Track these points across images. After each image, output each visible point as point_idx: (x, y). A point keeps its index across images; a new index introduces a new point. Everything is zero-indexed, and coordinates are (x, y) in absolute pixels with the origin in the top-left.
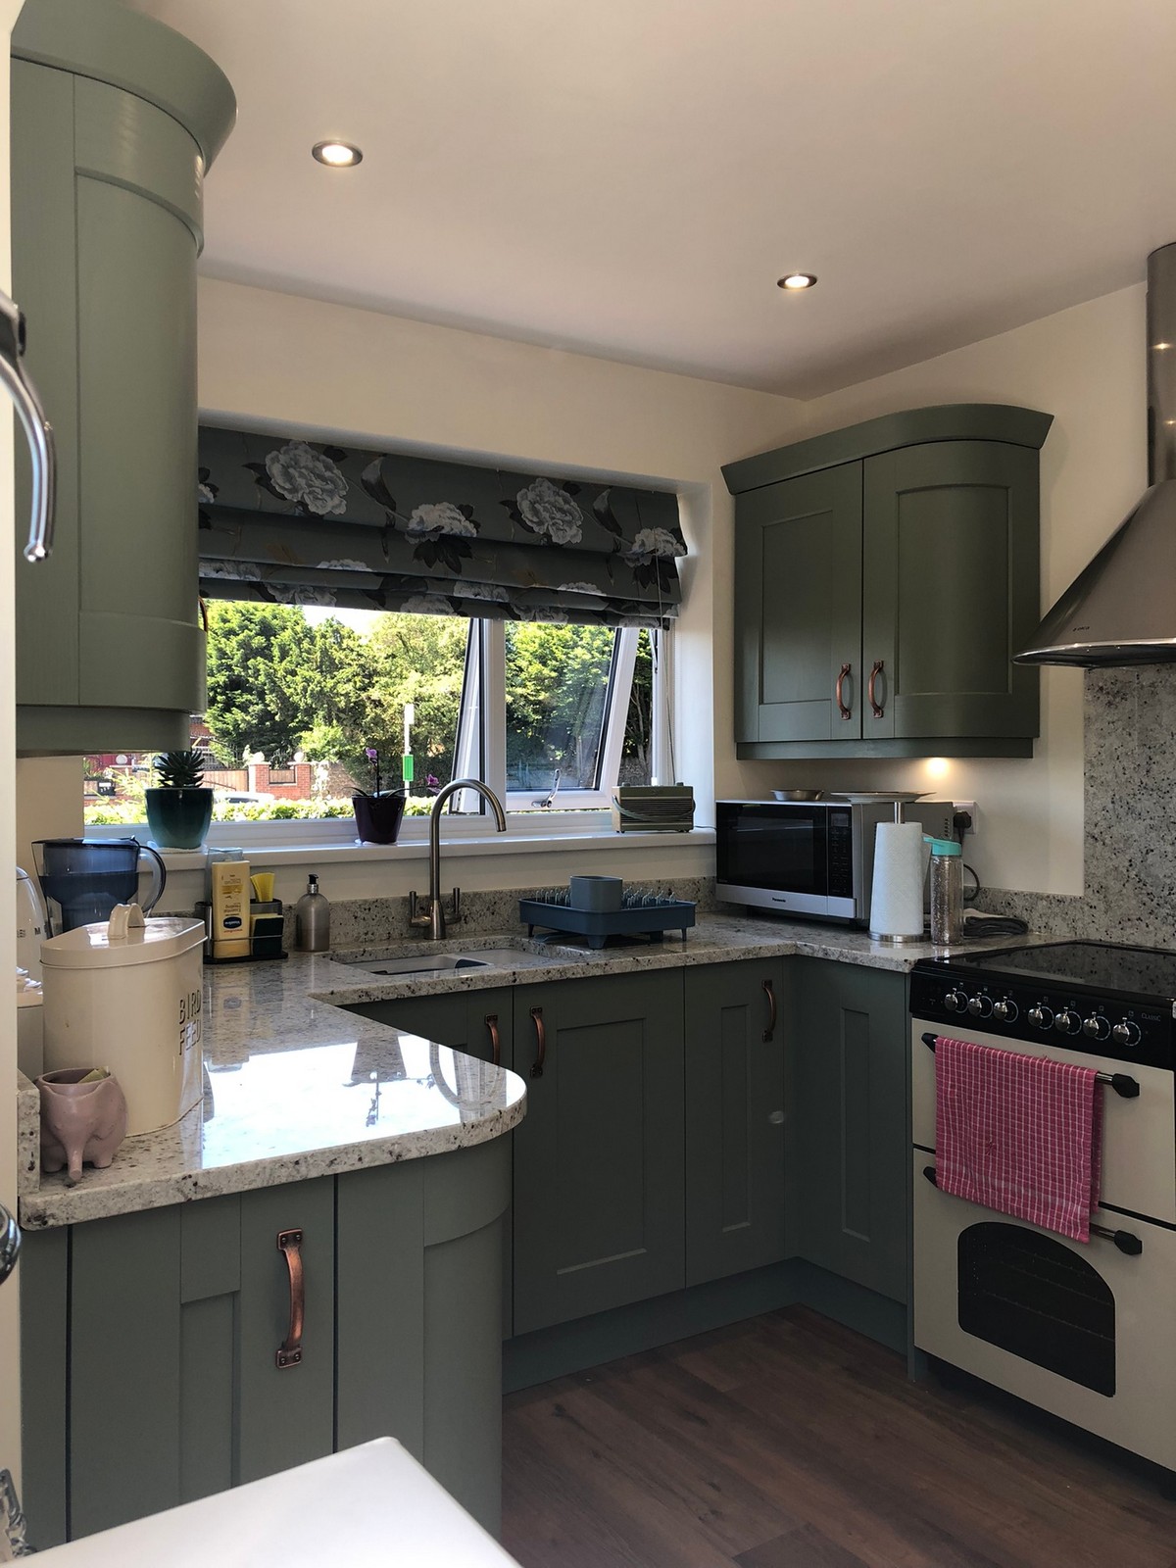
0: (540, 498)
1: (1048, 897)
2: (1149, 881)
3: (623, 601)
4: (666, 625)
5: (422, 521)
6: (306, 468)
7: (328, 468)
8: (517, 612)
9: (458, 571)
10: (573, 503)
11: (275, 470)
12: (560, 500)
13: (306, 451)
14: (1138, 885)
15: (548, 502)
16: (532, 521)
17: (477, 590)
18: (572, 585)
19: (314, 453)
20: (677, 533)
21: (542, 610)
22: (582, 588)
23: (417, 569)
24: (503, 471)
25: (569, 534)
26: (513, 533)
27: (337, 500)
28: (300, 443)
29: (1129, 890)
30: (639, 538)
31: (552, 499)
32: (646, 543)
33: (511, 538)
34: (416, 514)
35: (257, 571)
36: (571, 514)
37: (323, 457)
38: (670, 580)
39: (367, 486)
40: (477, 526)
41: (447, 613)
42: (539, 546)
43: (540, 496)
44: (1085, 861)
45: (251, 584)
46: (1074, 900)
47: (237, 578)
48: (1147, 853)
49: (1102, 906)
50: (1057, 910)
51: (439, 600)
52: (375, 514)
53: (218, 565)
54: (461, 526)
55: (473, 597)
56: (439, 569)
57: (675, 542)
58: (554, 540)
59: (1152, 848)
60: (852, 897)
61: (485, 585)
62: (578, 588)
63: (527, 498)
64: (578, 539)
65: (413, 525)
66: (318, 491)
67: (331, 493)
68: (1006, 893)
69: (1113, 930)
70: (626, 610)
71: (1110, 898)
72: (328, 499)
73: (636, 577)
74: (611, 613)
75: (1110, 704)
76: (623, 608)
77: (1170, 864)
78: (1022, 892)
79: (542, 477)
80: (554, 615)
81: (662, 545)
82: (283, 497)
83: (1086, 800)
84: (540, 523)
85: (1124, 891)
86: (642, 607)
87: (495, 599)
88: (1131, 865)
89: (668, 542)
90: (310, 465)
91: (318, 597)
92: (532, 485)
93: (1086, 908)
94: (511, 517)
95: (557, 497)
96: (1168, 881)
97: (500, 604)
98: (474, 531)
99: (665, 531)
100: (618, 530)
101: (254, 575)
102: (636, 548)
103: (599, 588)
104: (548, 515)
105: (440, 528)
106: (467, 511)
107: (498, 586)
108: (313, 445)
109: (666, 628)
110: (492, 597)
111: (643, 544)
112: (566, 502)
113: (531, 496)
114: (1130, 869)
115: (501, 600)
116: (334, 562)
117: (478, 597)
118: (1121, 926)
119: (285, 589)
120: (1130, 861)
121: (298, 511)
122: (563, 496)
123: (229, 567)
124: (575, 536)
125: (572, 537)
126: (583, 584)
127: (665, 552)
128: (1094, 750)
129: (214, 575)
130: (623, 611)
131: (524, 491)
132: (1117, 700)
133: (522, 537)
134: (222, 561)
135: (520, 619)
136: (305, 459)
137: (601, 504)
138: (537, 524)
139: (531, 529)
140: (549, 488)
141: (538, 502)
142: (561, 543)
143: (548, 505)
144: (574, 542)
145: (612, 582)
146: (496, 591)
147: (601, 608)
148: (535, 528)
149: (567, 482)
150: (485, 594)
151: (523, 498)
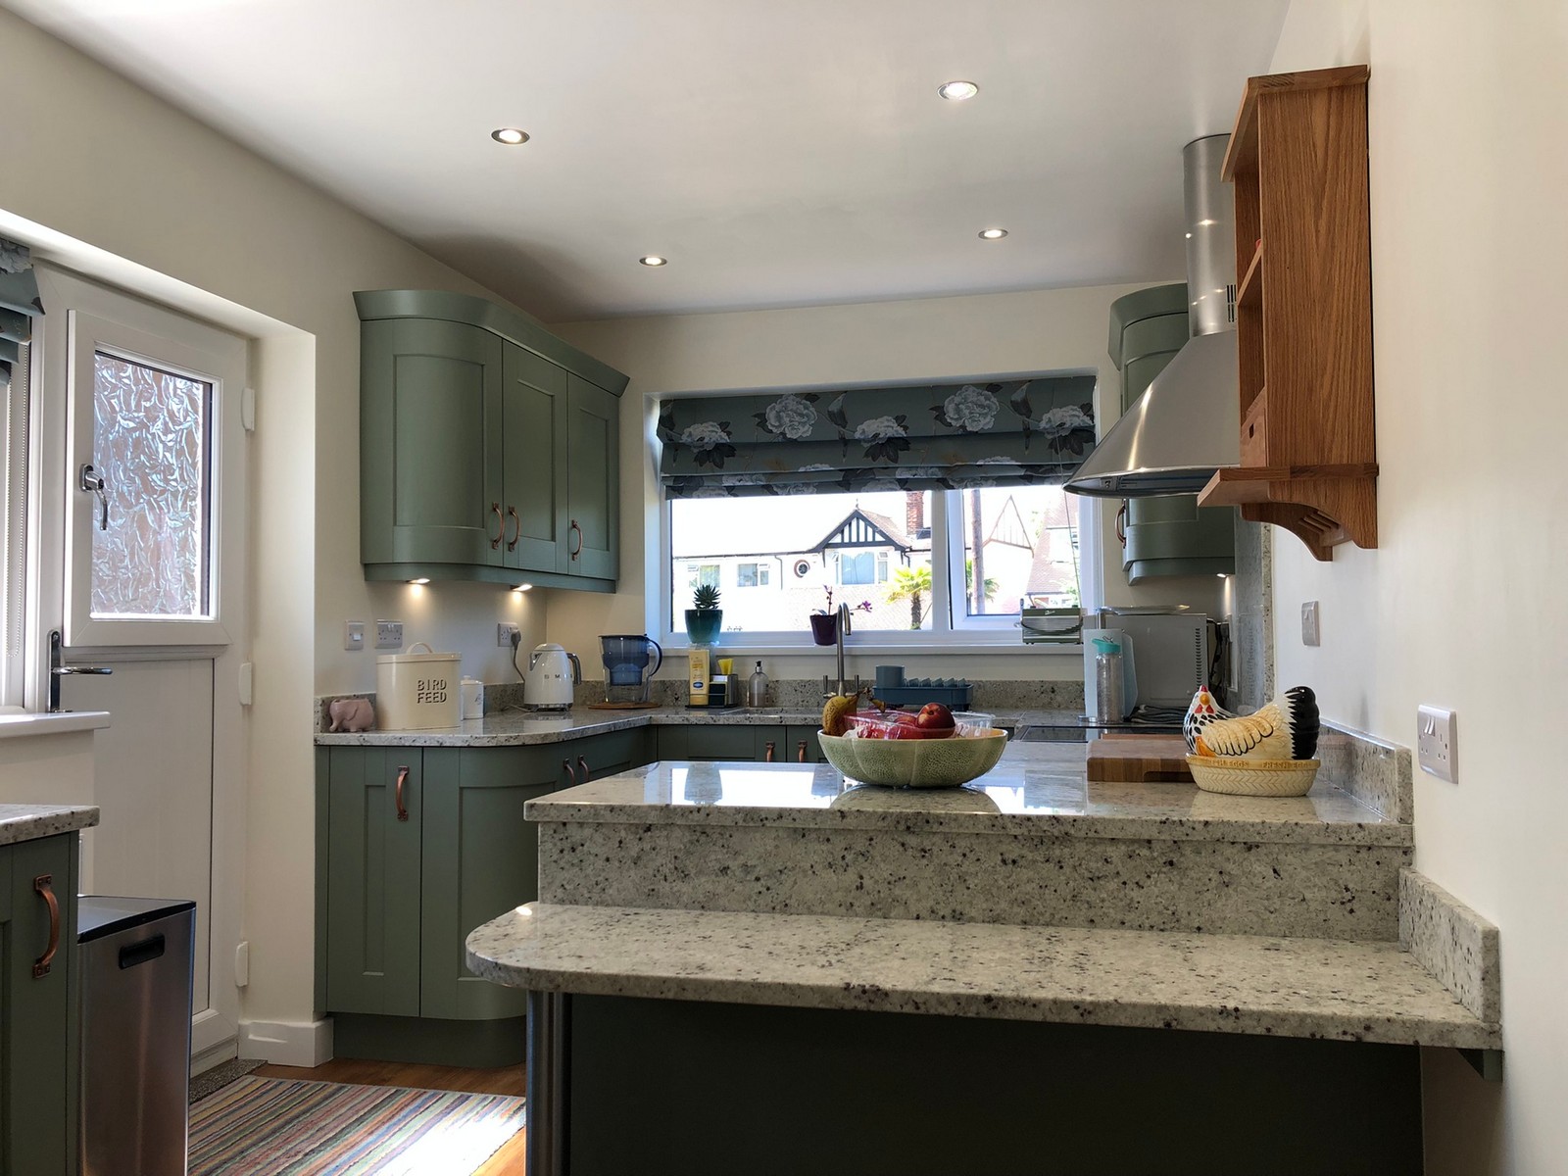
0: (964, 401)
3: (1041, 465)
5: (864, 432)
6: (791, 410)
7: (806, 408)
8: (951, 483)
9: (895, 461)
10: (993, 399)
11: (771, 416)
12: (982, 398)
13: (793, 400)
15: (972, 402)
16: (951, 418)
17: (914, 472)
18: (988, 459)
19: (798, 399)
20: (1088, 409)
21: (974, 480)
22: (997, 460)
23: (868, 463)
24: (937, 386)
25: (985, 423)
26: (937, 429)
27: (806, 428)
28: (789, 395)
30: (1045, 417)
31: (975, 399)
32: (1054, 419)
33: (932, 433)
34: (860, 428)
35: (763, 478)
36: (988, 408)
37: (804, 401)
38: (1086, 444)
39: (831, 414)
40: (906, 428)
41: (896, 490)
42: (958, 435)
43: (965, 399)
45: (763, 486)
47: (751, 484)
51: (891, 482)
52: (832, 432)
53: (739, 477)
54: (894, 430)
55: (913, 476)
56: (882, 461)
57: (1081, 413)
58: (969, 429)
61: (922, 468)
62: (993, 460)
63: (953, 402)
64: (990, 426)
65: (857, 435)
66: (797, 424)
67: (804, 424)
70: (1044, 472)
72: (801, 428)
73: (1051, 446)
74: (1032, 476)
76: (1040, 470)
79: (968, 385)
80: (983, 482)
81: (1068, 419)
82: (771, 431)
84: (960, 419)
86: (1058, 469)
87: (931, 477)
89: (1074, 415)
90: (795, 408)
91: (805, 489)
92: (959, 392)
94: (936, 418)
95: (979, 397)
97: (938, 480)
98: (903, 433)
99: (1076, 408)
100: (1028, 413)
101: (761, 481)
102: (1043, 425)
103: (1012, 459)
104: (968, 411)
105: (876, 436)
106: (900, 420)
107: (932, 467)
108: (797, 395)
110: (928, 475)
111: (1050, 420)
112: (987, 399)
113: (957, 399)
115: (939, 477)
116: (808, 467)
117: (916, 476)
119: (785, 486)
121: (780, 439)
122: (984, 395)
123: (746, 478)
124: (988, 423)
125: (985, 425)
126: (999, 458)
127: (1073, 423)
129: (738, 484)
130: (1042, 474)
131: (951, 397)
133: (946, 431)
134: (742, 475)
135: (955, 488)
136: (792, 405)
137: (1018, 396)
138: (956, 419)
139: (950, 425)
140: (974, 391)
141: (963, 404)
142: (975, 430)
143: (970, 405)
144: (986, 428)
145: (1026, 453)
146: (930, 471)
147: (1022, 473)
148: (954, 423)
149: (991, 384)
150: (921, 475)
151: (949, 403)
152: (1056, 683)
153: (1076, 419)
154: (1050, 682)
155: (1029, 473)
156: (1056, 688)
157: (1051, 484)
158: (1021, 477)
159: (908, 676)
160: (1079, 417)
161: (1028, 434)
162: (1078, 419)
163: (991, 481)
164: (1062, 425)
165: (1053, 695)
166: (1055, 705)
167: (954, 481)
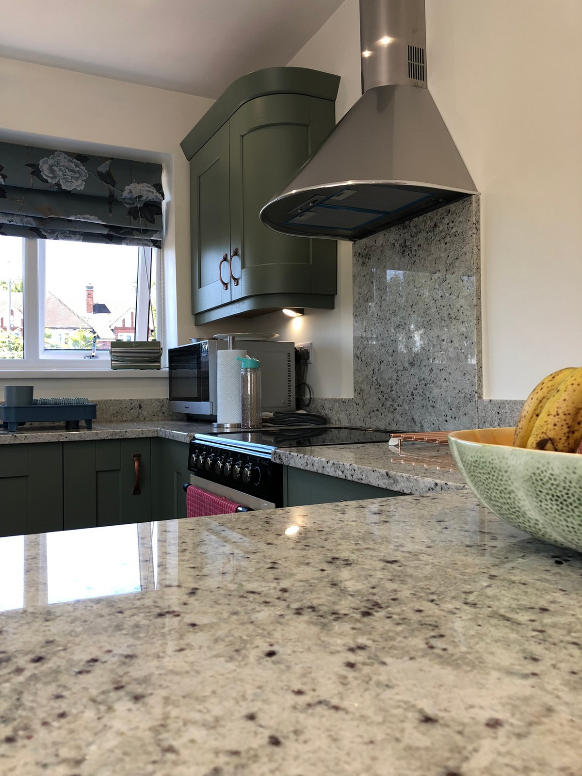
0: (58, 164)
1: (339, 400)
2: (381, 382)
3: (121, 228)
4: (158, 244)
8: (44, 233)
10: (81, 167)
12: (73, 165)
14: (377, 387)
15: (64, 166)
16: (48, 176)
17: (10, 218)
18: (78, 216)
20: (159, 187)
21: (63, 233)
22: (86, 218)
24: (31, 147)
25: (77, 185)
26: (32, 182)
29: (373, 391)
30: (127, 188)
31: (66, 165)
32: (133, 191)
33: (30, 186)
36: (79, 173)
38: (155, 216)
40: (4, 177)
43: (57, 162)
44: (354, 374)
46: (350, 400)
48: (381, 364)
49: (361, 404)
50: (343, 408)
55: (8, 223)
57: (155, 191)
58: (63, 187)
59: (383, 359)
60: (209, 401)
61: (17, 215)
62: (83, 218)
63: (47, 163)
64: (82, 188)
68: (322, 399)
69: (366, 419)
70: (124, 234)
71: (365, 397)
73: (130, 213)
74: (113, 236)
75: (363, 263)
76: (120, 232)
77: (391, 370)
78: (328, 398)
79: (60, 151)
80: (72, 236)
81: (144, 193)
83: (354, 331)
84: (54, 177)
85: (371, 392)
86: (135, 232)
87: (25, 225)
88: (373, 373)
89: (149, 191)
92: (52, 156)
93: (355, 405)
94: (31, 173)
95: (71, 164)
96: (390, 382)
97: (32, 229)
99: (149, 185)
100: (113, 184)
102: (125, 194)
103: (99, 219)
104: (61, 173)
107: (27, 216)
109: (159, 247)
110: (22, 223)
111: (131, 192)
112: (77, 166)
113: (51, 162)
114: (373, 375)
115: (30, 226)
117: (11, 223)
118: (369, 416)
120: (373, 370)
122: (74, 162)
124: (80, 185)
125: (77, 186)
126: (88, 216)
127: (148, 197)
128: (357, 298)
130: (121, 234)
131: (46, 158)
132: (367, 260)
133: (40, 185)
135: (47, 238)
137: (103, 168)
138: (52, 178)
139: (46, 181)
140: (65, 158)
141: (55, 165)
142: (69, 189)
143: (62, 168)
144: (78, 189)
145: (111, 215)
146: (25, 220)
147: (105, 232)
148: (49, 180)
149: (80, 155)
150: (17, 222)
151: (44, 163)
152: (142, 401)
153: (151, 194)
154: (138, 400)
155: (111, 233)
156: (142, 405)
157: (127, 244)
158: (103, 235)
159: (37, 396)
160: (153, 192)
161: (111, 201)
162: (152, 195)
163: (78, 236)
164: (140, 197)
165: (140, 411)
166: (142, 418)
167: (46, 232)
